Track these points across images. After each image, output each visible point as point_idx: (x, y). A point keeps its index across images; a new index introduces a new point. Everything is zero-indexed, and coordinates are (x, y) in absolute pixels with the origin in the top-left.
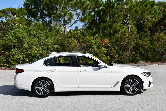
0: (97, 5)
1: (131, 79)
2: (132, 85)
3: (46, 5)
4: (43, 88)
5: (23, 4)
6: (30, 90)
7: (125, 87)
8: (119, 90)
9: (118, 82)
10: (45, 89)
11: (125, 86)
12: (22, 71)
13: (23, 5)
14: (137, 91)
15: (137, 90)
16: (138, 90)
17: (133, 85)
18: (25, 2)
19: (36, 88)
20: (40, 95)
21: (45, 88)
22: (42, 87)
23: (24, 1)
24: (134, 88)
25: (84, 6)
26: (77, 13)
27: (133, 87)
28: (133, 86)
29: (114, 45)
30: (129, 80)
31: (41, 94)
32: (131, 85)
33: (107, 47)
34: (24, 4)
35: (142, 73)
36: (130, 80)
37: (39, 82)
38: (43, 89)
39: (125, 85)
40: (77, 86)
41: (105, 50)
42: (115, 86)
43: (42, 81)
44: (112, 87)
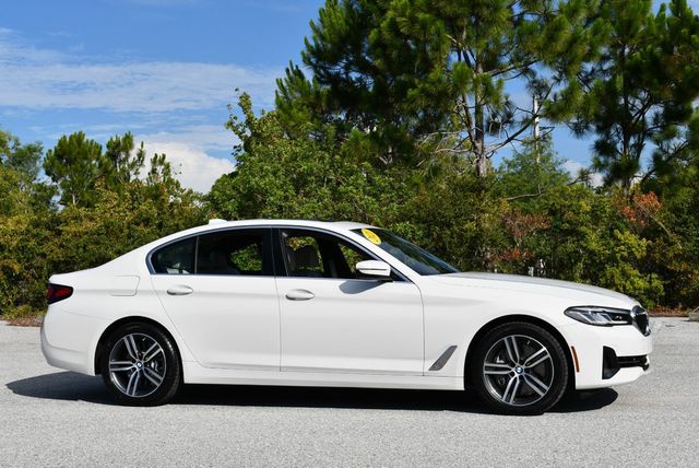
0: (632, 37)
1: (513, 337)
2: (522, 363)
3: (379, 50)
4: (138, 366)
5: (303, 53)
6: (91, 371)
7: (485, 372)
8: (459, 385)
9: (452, 349)
10: (147, 372)
11: (488, 368)
12: (66, 292)
13: (301, 58)
14: (542, 395)
15: (543, 390)
16: (547, 389)
17: (524, 367)
18: (312, 43)
19: (113, 366)
20: (127, 393)
21: (145, 364)
22: (134, 361)
23: (306, 40)
24: (528, 378)
25: (559, 46)
26: (534, 82)
27: (523, 374)
28: (527, 371)
29: (685, 222)
30: (505, 339)
31: (131, 392)
32: (513, 365)
33: (650, 232)
34: (306, 52)
35: (570, 309)
36: (509, 340)
37: (125, 338)
38: (138, 370)
39: (485, 364)
40: (273, 360)
41: (639, 246)
42: (438, 365)
43: (135, 337)
44: (426, 370)
